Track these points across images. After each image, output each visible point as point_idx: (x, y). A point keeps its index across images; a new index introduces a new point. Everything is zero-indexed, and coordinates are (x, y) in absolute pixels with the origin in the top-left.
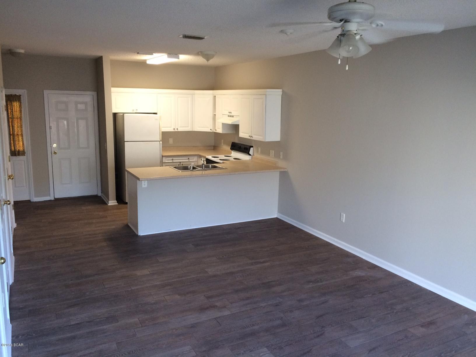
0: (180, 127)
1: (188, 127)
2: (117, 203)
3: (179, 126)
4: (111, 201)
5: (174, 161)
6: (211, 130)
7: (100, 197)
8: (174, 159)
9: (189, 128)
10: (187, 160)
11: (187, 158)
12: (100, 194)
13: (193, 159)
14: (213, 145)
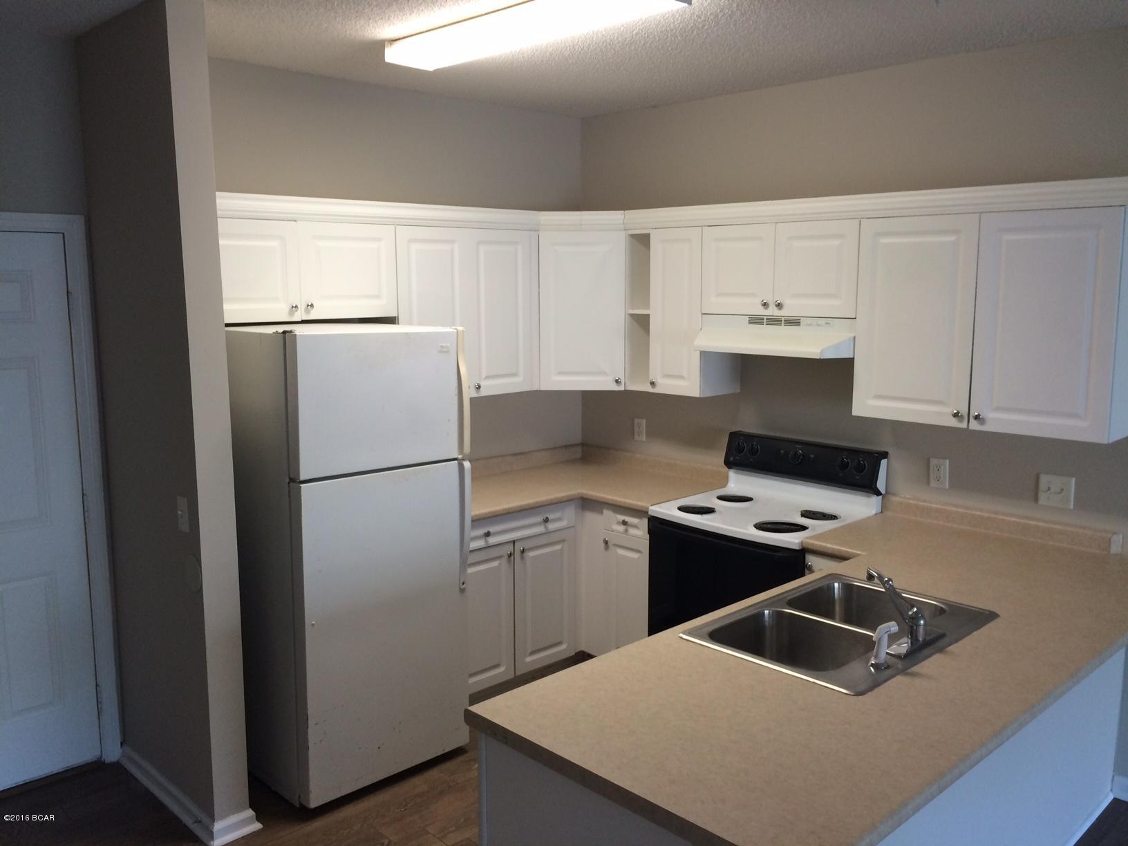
0: (487, 377)
1: (515, 375)
2: (258, 819)
3: (484, 375)
4: (223, 817)
5: (492, 540)
6: (617, 381)
7: (117, 765)
8: (492, 529)
9: (519, 379)
10: (541, 529)
11: (539, 519)
12: (113, 753)
13: (559, 519)
14: (579, 440)
